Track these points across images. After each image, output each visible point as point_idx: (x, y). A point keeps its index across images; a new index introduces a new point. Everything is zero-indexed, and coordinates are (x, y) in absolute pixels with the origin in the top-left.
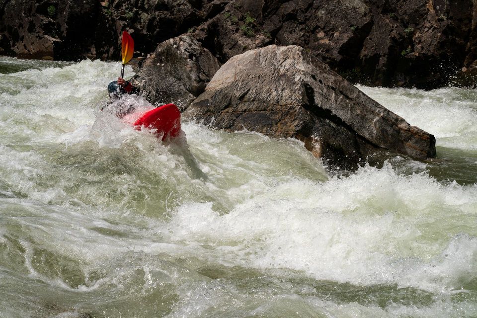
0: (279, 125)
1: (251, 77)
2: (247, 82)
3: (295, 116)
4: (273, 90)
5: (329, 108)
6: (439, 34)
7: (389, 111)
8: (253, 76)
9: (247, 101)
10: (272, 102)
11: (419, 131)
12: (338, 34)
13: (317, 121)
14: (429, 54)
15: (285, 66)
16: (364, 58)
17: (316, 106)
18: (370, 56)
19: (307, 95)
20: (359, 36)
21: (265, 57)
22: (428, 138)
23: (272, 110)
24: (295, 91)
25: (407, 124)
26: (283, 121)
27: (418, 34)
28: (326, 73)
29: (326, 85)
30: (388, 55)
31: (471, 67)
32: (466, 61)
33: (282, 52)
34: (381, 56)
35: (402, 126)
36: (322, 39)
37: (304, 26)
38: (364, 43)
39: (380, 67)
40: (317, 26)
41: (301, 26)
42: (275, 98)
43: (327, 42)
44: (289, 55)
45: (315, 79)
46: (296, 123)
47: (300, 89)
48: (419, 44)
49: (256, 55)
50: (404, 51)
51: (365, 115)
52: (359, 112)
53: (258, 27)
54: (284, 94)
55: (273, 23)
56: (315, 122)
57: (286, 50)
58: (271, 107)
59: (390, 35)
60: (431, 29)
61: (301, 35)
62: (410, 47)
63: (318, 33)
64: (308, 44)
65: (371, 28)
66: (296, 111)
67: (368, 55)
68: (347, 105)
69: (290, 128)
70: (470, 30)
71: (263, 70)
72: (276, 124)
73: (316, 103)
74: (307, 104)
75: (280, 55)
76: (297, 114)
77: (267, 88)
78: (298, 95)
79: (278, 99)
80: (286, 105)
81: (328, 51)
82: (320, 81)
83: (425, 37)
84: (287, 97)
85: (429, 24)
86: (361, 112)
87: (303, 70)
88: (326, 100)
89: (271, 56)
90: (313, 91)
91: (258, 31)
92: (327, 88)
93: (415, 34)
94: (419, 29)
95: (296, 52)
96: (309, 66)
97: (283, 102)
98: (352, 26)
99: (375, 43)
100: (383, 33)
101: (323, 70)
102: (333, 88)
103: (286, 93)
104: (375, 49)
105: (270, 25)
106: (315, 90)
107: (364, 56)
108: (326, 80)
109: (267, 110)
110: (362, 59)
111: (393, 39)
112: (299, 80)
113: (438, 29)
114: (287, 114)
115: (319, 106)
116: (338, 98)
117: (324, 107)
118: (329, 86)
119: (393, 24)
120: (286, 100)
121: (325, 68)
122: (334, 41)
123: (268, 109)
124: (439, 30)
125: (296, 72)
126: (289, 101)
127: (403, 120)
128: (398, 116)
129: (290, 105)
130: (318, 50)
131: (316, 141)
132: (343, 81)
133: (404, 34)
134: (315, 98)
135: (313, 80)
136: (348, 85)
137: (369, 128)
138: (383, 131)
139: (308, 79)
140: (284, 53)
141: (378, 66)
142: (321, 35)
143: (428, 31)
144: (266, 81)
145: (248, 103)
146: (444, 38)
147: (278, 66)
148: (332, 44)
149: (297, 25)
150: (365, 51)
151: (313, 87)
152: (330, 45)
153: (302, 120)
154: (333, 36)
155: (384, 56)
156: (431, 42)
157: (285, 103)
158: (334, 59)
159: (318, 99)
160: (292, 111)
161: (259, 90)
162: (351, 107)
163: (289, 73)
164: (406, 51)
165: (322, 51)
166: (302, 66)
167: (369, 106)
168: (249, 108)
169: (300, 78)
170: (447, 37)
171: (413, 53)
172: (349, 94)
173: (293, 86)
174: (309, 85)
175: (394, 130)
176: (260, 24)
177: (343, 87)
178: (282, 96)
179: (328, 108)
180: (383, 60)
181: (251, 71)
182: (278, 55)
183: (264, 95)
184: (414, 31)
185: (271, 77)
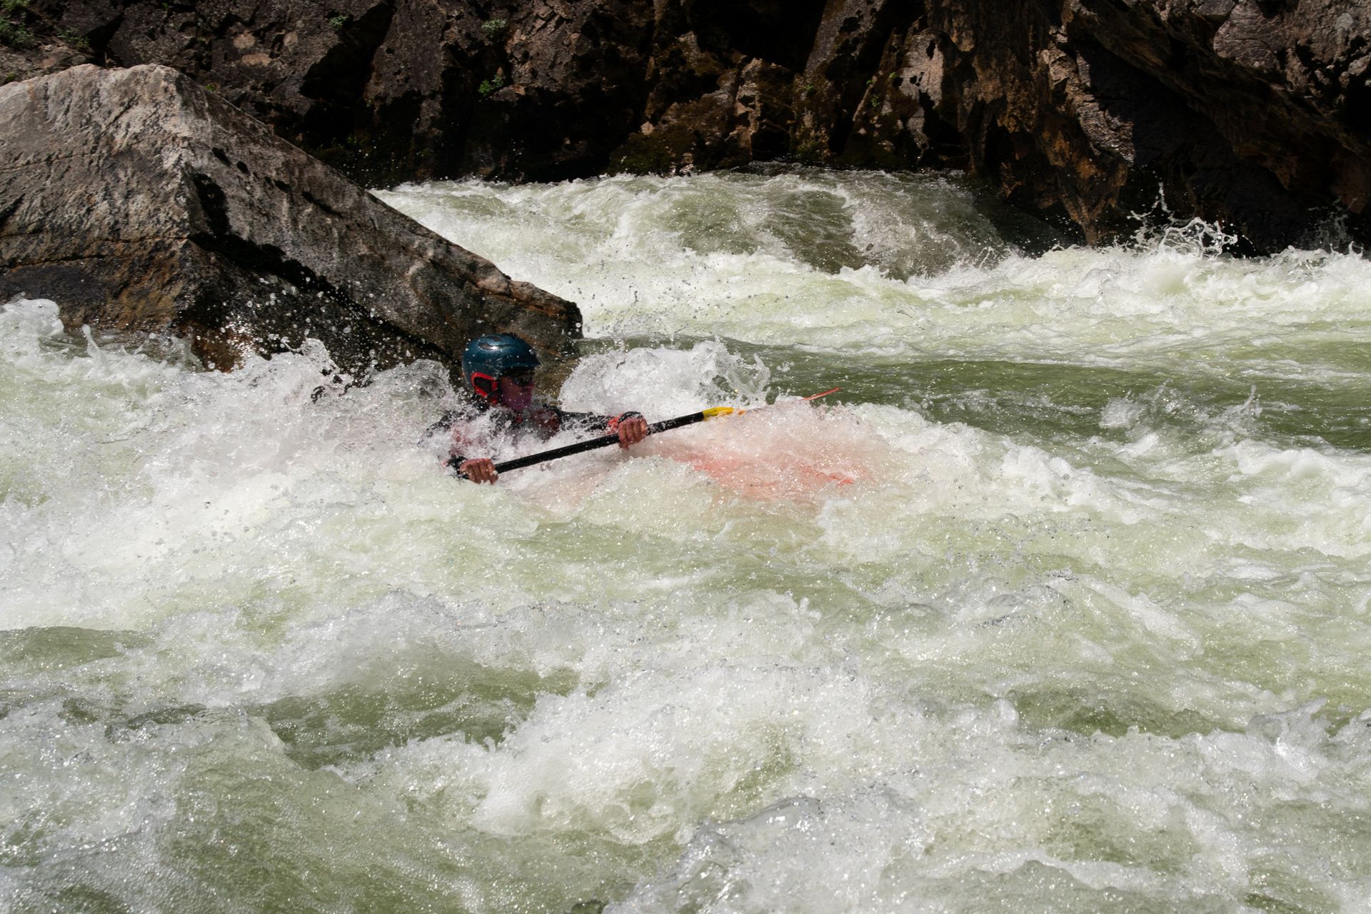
0: (124, 298)
1: (21, 161)
2: (10, 176)
3: (171, 270)
4: (97, 198)
5: (276, 241)
6: (575, 36)
7: (449, 244)
8: (30, 158)
9: (16, 235)
10: (96, 233)
11: (537, 295)
12: (296, 39)
13: (240, 281)
14: (553, 90)
15: (128, 126)
16: (377, 105)
17: (235, 238)
18: (395, 99)
19: (204, 208)
20: (357, 42)
21: (63, 101)
22: (561, 313)
23: (99, 256)
24: (167, 195)
25: (501, 278)
26: (138, 287)
27: (518, 37)
28: (256, 142)
29: (261, 176)
30: (442, 94)
31: (665, 122)
32: (649, 105)
33: (117, 86)
34: (423, 98)
35: (490, 282)
36: (249, 52)
37: (190, 16)
38: (374, 62)
39: (423, 128)
40: (230, 15)
41: (183, 18)
42: (106, 222)
43: (266, 61)
44: (139, 93)
45: (226, 161)
46: (176, 290)
47: (180, 191)
48: (523, 63)
49: (34, 97)
50: (486, 82)
51: (383, 257)
52: (364, 250)
53: (46, 20)
54: (133, 208)
55: (94, 9)
56: (234, 285)
57: (129, 80)
58: (94, 247)
59: (442, 39)
60: (553, 23)
61: (186, 43)
62: (500, 70)
63: (236, 35)
64: (208, 67)
65: (389, 20)
66: (173, 254)
67: (386, 95)
68: (328, 231)
69: (161, 305)
70: (651, 24)
71: (59, 140)
72: (116, 296)
73: (235, 228)
74: (206, 234)
75: (110, 95)
76: (177, 264)
77: (78, 191)
78: (176, 210)
79: (116, 222)
80: (142, 239)
81: (269, 87)
82: (242, 167)
83: (539, 42)
84: (143, 216)
85: (546, 8)
86: (371, 248)
87: (186, 134)
88: (264, 220)
89: (81, 98)
90: (221, 197)
91: (46, 33)
92: (265, 185)
93: (510, 37)
94: (519, 21)
95: (158, 83)
96: (202, 123)
97: (131, 231)
98: (334, 14)
99: (405, 63)
100: (424, 34)
101: (248, 135)
102: (280, 185)
103: (140, 203)
104: (407, 80)
105: (83, 15)
106: (229, 192)
107: (377, 98)
108: (260, 162)
109: (82, 258)
110: (373, 107)
111: (453, 49)
112: (175, 166)
113: (569, 21)
114: (149, 263)
115: (245, 237)
116: (299, 212)
117: (260, 241)
118: (268, 179)
119: (450, 9)
120: (141, 223)
121: (254, 129)
122: (286, 58)
123: (87, 253)
124: (572, 25)
125: (165, 142)
126: (150, 228)
127: (490, 268)
128: (476, 257)
129: (153, 237)
130: (241, 85)
131: (244, 338)
132: (311, 163)
133: (481, 37)
134: (229, 214)
135: (218, 165)
136: (326, 174)
137: (396, 294)
138: (437, 300)
139: (202, 162)
140: (123, 88)
141: (418, 126)
142: (244, 41)
143: (544, 27)
144: (71, 171)
145: (20, 238)
146: (588, 46)
147: (108, 127)
148: (280, 66)
149: (169, 15)
150: (377, 84)
151: (220, 184)
152: (275, 69)
153: (194, 280)
154: (282, 43)
155: (433, 96)
156: (555, 57)
157: (137, 235)
158: (289, 110)
159: (241, 217)
160: (160, 256)
161: (51, 199)
162: (341, 238)
163: (142, 147)
164: (492, 84)
165: (254, 88)
166: (180, 125)
167: (393, 231)
168: (24, 255)
169: (180, 158)
170: (596, 44)
171: (511, 88)
172: (331, 200)
173: (158, 183)
174: (209, 179)
175: (467, 296)
176: (49, 10)
177: (311, 181)
178: (127, 215)
179: (271, 241)
180: (430, 110)
181: (22, 144)
182: (104, 94)
183: (70, 213)
184: (507, 29)
185: (87, 161)
